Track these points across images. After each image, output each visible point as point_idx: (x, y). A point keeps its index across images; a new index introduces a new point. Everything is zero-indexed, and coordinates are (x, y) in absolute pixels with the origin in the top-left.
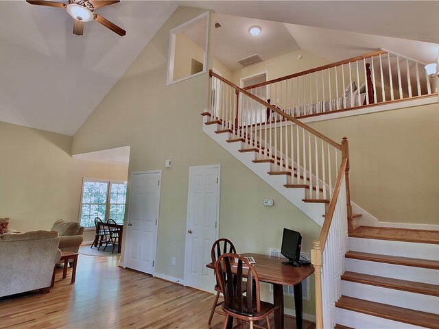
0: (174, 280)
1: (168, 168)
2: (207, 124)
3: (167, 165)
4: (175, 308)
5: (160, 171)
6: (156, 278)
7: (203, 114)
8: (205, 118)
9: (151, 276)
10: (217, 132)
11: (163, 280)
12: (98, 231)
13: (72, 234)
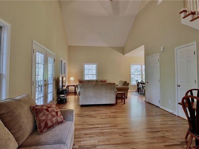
0: (171, 111)
1: (163, 51)
2: (184, 18)
3: (162, 50)
4: (166, 125)
5: (159, 54)
6: (161, 109)
7: (181, 13)
8: (183, 15)
9: (159, 107)
10: (191, 21)
11: (165, 110)
12: (138, 86)
13: (124, 85)
